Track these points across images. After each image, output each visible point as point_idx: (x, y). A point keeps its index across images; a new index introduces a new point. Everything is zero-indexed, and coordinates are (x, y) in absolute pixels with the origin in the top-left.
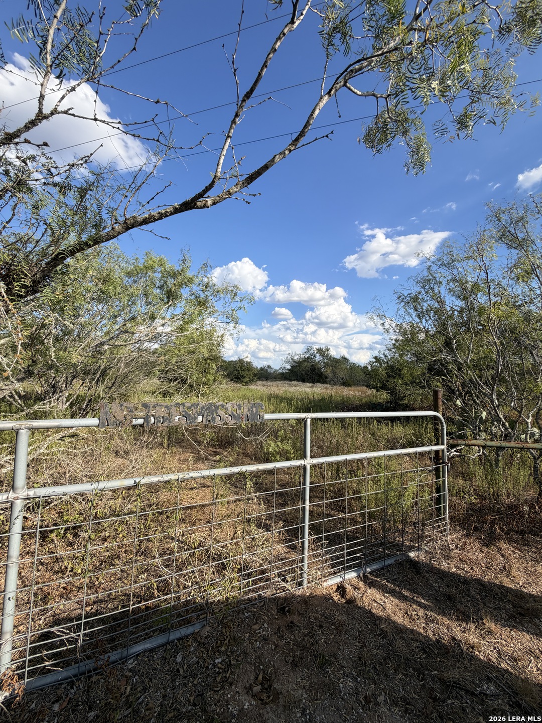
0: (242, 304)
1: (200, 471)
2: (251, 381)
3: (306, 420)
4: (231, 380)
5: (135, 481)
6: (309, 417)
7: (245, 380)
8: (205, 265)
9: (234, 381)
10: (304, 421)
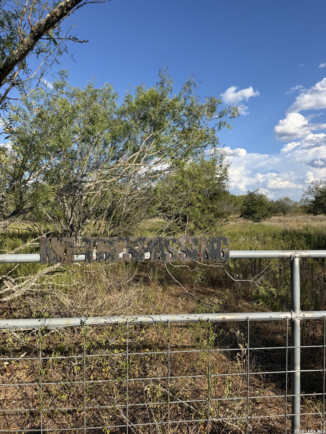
0: (224, 119)
1: (151, 316)
2: (265, 216)
3: (293, 261)
4: (241, 216)
5: (81, 320)
6: (297, 255)
7: (257, 215)
8: (189, 83)
9: (245, 218)
10: (290, 261)
